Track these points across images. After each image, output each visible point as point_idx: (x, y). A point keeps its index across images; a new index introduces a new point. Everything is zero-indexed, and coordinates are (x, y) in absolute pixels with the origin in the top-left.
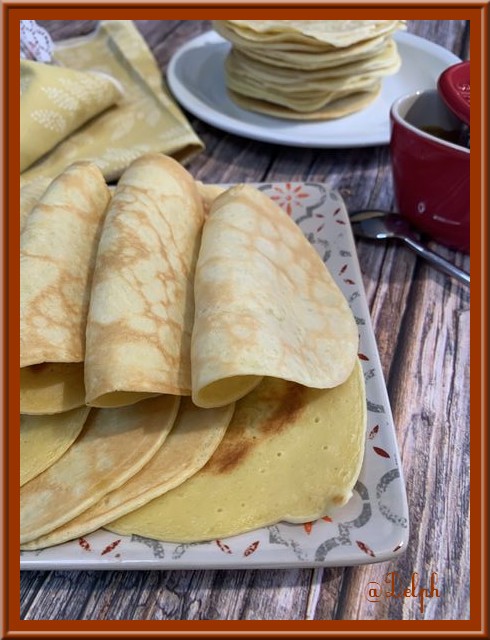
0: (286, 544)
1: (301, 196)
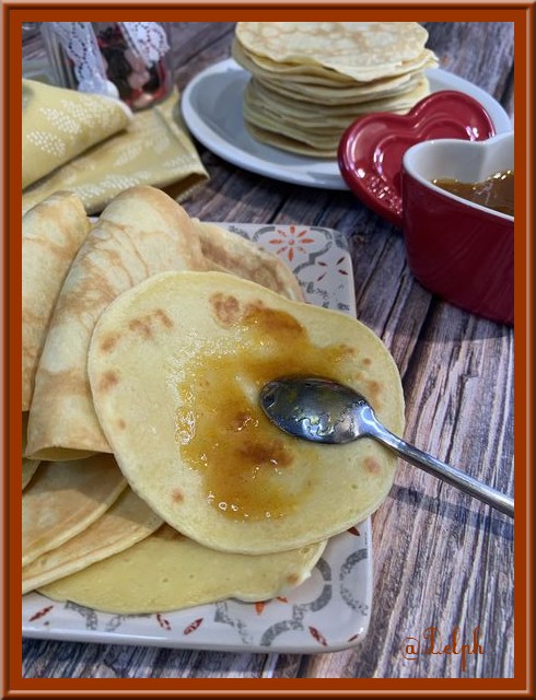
0: (232, 624)
1: (304, 241)
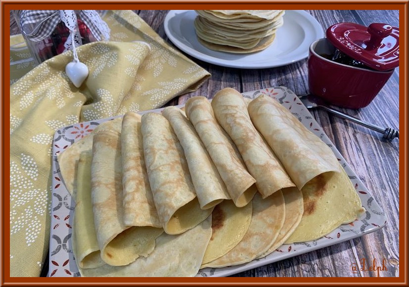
0: (349, 231)
1: (274, 94)
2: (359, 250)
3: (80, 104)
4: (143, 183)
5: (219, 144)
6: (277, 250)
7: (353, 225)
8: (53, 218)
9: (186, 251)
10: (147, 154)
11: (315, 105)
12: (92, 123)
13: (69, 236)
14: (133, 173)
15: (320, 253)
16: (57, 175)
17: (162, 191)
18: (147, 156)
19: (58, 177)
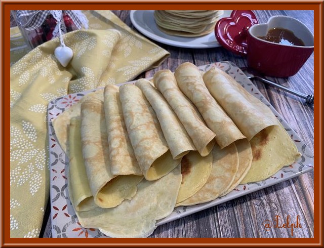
0: (290, 172)
1: (221, 67)
2: (297, 186)
3: (67, 80)
4: (125, 140)
5: (184, 106)
6: (235, 189)
7: (292, 167)
8: (52, 171)
9: (162, 194)
10: (127, 117)
11: (253, 76)
12: (78, 95)
13: (66, 186)
14: (116, 132)
15: (267, 191)
16: (52, 137)
17: (141, 146)
18: (127, 119)
19: (53, 138)
